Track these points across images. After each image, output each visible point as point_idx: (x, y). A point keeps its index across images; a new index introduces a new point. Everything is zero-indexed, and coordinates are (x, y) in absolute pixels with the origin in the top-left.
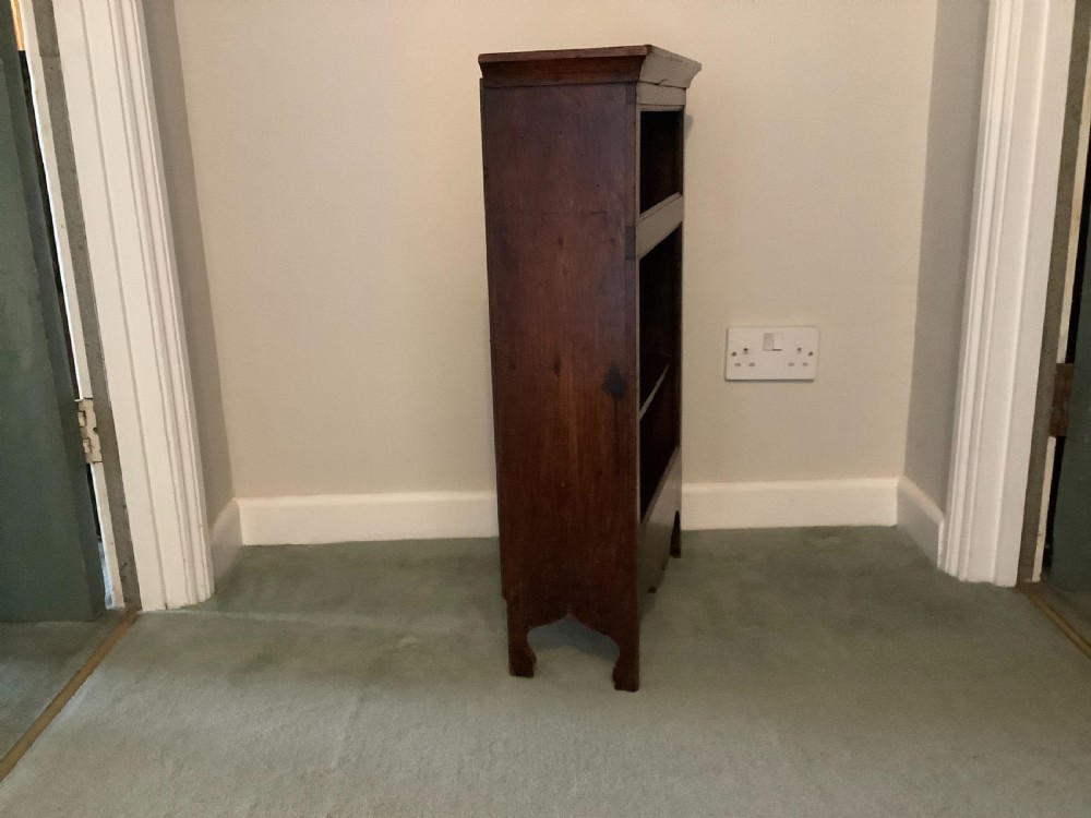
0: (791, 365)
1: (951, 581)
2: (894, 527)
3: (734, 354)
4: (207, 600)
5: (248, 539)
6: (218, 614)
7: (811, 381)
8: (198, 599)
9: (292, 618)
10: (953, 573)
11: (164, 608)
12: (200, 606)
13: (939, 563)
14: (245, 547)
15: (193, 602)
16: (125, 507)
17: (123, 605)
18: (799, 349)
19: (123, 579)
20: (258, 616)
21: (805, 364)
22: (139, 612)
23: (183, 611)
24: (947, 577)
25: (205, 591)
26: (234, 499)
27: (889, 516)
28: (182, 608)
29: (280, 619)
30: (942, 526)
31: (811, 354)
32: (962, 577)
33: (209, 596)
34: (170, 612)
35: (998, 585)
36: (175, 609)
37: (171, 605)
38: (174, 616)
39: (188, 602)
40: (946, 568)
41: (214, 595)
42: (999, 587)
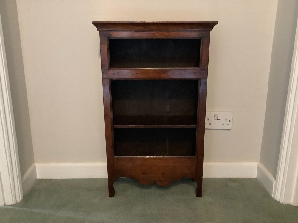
0: (223, 124)
1: (277, 203)
2: (256, 179)
4: (19, 203)
5: (39, 176)
6: (22, 209)
7: (230, 130)
8: (16, 202)
10: (278, 199)
11: (4, 205)
12: (17, 205)
13: (273, 195)
14: (38, 180)
18: (226, 119)
20: (35, 211)
21: (229, 125)
23: (10, 207)
24: (276, 201)
25: (19, 198)
26: (34, 163)
27: (254, 175)
28: (11, 205)
30: (274, 183)
31: (230, 121)
32: (281, 202)
33: (21, 200)
34: (6, 207)
35: (294, 205)
36: (8, 206)
37: (7, 204)
38: (7, 208)
39: (13, 203)
40: (275, 198)
41: (23, 200)
42: (294, 206)
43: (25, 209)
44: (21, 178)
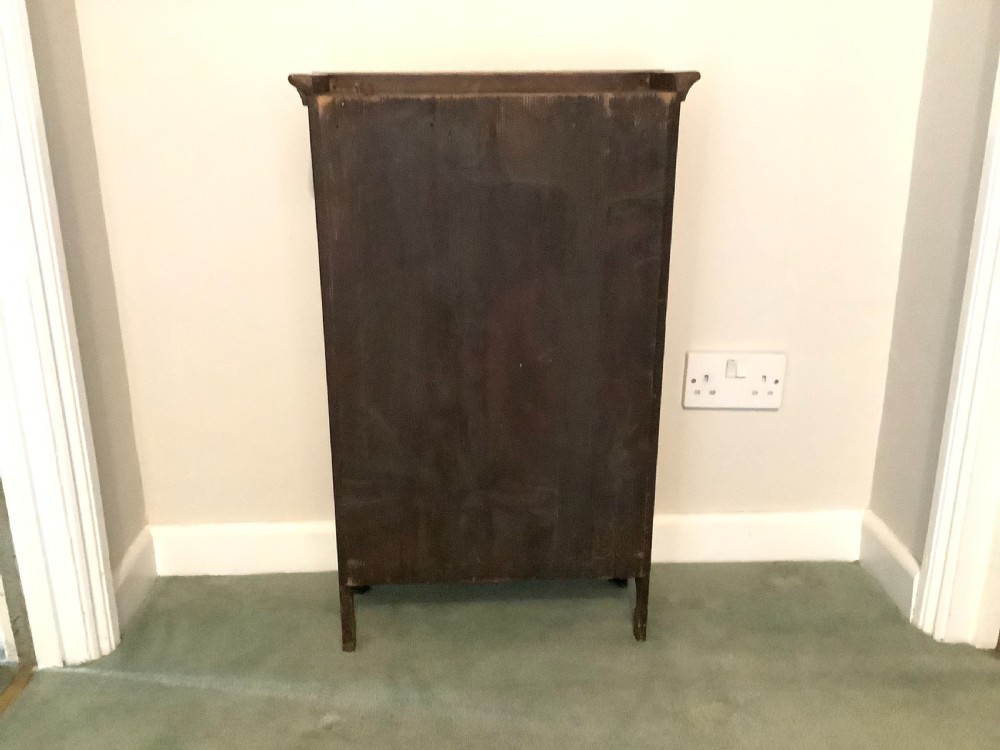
0: (755, 393)
1: (926, 641)
2: (857, 563)
3: (694, 381)
4: (112, 654)
5: (164, 568)
6: (121, 675)
7: (776, 410)
8: (101, 653)
9: (203, 682)
10: (927, 630)
11: (62, 666)
12: (100, 663)
13: (911, 617)
14: (159, 579)
15: (94, 656)
16: (14, 557)
17: (16, 659)
18: (764, 377)
19: (16, 633)
20: (165, 680)
21: (771, 393)
22: (34, 669)
23: (83, 670)
24: (921, 634)
25: (108, 643)
26: (147, 527)
27: (851, 550)
28: (83, 665)
29: (189, 684)
30: (917, 578)
31: (777, 382)
32: (938, 637)
33: (114, 648)
34: (68, 670)
35: (977, 647)
36: (74, 666)
37: (70, 661)
38: (72, 675)
39: (90, 656)
40: (920, 625)
41: (119, 647)
42: (979, 650)
43: (130, 675)
44: (113, 575)
